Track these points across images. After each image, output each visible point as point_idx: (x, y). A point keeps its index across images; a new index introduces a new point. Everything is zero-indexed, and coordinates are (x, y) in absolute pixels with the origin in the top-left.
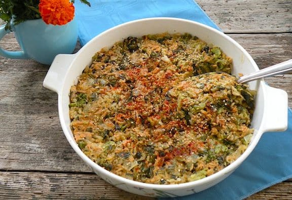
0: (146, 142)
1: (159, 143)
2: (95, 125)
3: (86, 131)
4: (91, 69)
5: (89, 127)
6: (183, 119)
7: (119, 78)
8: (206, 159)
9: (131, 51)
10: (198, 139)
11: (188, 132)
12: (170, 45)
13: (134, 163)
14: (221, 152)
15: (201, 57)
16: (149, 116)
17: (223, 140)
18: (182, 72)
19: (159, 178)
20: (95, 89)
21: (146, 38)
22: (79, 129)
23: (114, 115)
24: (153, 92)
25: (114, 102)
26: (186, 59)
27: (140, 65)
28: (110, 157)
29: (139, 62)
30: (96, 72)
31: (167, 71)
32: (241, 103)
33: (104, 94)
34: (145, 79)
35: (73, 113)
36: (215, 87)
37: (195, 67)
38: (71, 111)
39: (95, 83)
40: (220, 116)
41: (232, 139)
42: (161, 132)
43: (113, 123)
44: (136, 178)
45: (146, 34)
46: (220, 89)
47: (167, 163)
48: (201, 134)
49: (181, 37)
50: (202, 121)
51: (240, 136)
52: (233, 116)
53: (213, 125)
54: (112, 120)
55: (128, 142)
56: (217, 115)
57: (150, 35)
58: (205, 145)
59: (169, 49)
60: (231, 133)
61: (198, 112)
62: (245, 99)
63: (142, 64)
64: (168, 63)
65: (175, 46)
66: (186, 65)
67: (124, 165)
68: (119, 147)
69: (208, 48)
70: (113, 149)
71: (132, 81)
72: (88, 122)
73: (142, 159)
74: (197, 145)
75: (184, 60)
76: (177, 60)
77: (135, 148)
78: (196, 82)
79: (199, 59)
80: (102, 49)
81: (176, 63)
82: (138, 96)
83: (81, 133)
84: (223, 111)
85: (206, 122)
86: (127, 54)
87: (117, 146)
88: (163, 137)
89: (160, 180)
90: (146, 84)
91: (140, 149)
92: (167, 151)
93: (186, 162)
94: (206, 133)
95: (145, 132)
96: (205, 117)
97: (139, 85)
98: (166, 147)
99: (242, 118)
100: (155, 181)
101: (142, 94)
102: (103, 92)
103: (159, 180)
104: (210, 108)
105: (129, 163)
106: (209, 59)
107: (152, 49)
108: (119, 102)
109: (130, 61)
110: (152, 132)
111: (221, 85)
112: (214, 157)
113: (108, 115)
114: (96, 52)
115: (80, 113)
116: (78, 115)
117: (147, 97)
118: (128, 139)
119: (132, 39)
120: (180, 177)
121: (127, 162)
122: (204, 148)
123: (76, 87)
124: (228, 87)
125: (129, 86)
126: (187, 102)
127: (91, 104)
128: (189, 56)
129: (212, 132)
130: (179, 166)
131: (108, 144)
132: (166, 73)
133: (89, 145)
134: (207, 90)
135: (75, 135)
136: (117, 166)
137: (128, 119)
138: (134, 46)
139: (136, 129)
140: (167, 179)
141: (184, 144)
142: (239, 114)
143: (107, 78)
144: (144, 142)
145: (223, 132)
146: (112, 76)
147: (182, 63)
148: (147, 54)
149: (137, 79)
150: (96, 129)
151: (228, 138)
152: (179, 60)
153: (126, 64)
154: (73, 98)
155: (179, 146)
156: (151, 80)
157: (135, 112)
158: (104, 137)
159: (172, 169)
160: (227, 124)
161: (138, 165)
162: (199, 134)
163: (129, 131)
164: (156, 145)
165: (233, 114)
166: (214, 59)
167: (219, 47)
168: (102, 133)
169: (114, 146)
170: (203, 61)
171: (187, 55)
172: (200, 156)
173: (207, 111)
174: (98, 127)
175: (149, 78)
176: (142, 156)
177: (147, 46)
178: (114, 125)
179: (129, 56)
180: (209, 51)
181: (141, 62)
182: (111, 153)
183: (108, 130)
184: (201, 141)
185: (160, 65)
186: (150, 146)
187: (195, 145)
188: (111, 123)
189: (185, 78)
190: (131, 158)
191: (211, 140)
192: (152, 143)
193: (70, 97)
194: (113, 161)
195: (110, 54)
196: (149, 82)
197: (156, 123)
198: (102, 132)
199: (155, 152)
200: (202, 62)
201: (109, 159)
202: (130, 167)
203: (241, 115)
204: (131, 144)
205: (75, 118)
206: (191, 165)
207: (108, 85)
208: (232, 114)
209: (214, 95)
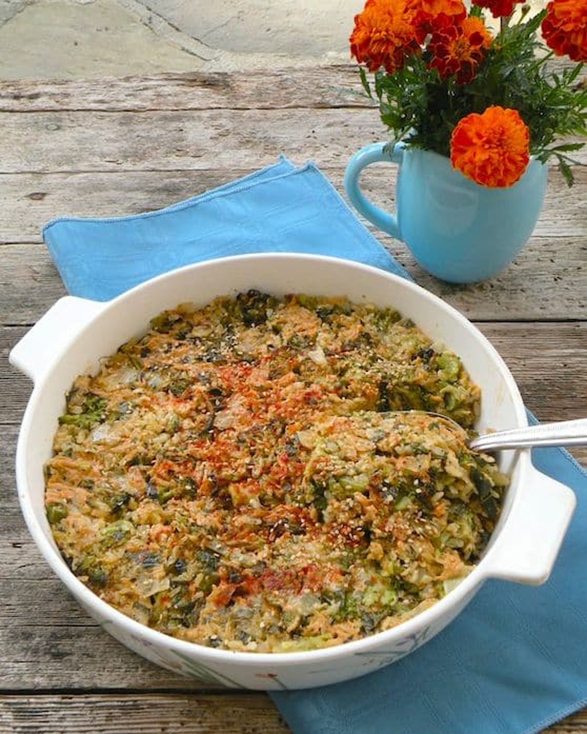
0: (204, 541)
1: (237, 551)
2: (102, 475)
3: (79, 485)
4: (140, 347)
5: (88, 478)
6: (310, 504)
7: (195, 380)
8: (335, 612)
9: (248, 323)
10: (332, 561)
11: (313, 539)
12: (343, 328)
13: (162, 582)
14: (377, 604)
15: (407, 370)
16: (235, 482)
17: (393, 577)
18: (347, 396)
19: (207, 631)
20: (132, 394)
21: (293, 302)
22: (65, 478)
23: (153, 461)
24: (263, 427)
25: (164, 431)
26: (369, 366)
27: (255, 360)
28: (111, 556)
29: (255, 353)
30: (148, 354)
31: (312, 385)
32: (465, 498)
33: (147, 409)
34: (255, 393)
35: (64, 437)
36: (406, 444)
37: (384, 392)
38: (61, 432)
39: (137, 380)
40: (398, 516)
41: (413, 579)
42: (250, 525)
43: (144, 481)
44: (158, 620)
45: (296, 292)
46: (418, 451)
47: (239, 600)
48: (341, 550)
49: (376, 315)
50: (352, 519)
51: (437, 578)
52: (431, 524)
53: (374, 533)
54: (144, 472)
55: (162, 532)
56: (391, 513)
57: (303, 295)
58: (342, 578)
59: (337, 336)
60: (416, 563)
61: (347, 494)
62: (479, 490)
63: (262, 358)
64: (323, 367)
65: (351, 333)
66: (363, 381)
67: (136, 583)
68: (139, 538)
69: (431, 353)
70: (124, 540)
71: (224, 393)
72: (88, 466)
73: (183, 577)
74: (324, 575)
75: (361, 367)
76: (344, 366)
77: (175, 550)
78: (369, 425)
79: (400, 373)
80: (180, 306)
81: (342, 372)
82: (225, 430)
83: (66, 487)
84: (409, 507)
85: (361, 523)
86: (236, 330)
87: (135, 535)
88: (250, 539)
89: (210, 637)
90: (254, 408)
91: (187, 553)
92: (248, 572)
93: (284, 610)
94: (355, 551)
95: (211, 516)
96: (360, 512)
97: (237, 405)
98: (249, 563)
99: (455, 534)
100: (196, 638)
101: (235, 427)
102: (148, 403)
103: (207, 638)
104: (378, 491)
105: (151, 581)
106: (426, 378)
107: (298, 327)
108: (176, 435)
109: (236, 347)
110: (228, 519)
111: (423, 444)
112: (355, 613)
113: (140, 458)
114: (164, 309)
115: (78, 441)
116: (74, 444)
117: (245, 437)
118: (166, 523)
119: (256, 297)
120: (257, 640)
121: (146, 576)
122: (340, 585)
123: (89, 379)
124: (438, 451)
125: (214, 402)
126: (327, 466)
127: (112, 425)
128: (379, 361)
129: (369, 552)
130: (266, 614)
131: (117, 526)
132: (308, 390)
133: (70, 519)
134: (386, 449)
135: (48, 490)
136: (120, 582)
137: (181, 478)
138: (257, 312)
139: (193, 506)
140: (225, 638)
141: (293, 566)
142: (449, 522)
143: (169, 374)
144: (201, 538)
145: (396, 556)
146: (182, 371)
147: (355, 375)
148: (281, 337)
149: (236, 390)
150: (101, 485)
151: (403, 574)
152: (351, 365)
153: (225, 351)
154: (75, 404)
155: (280, 568)
156: (268, 400)
157: (205, 466)
158: (114, 507)
159: (245, 618)
160: (410, 541)
161: (169, 590)
162: (337, 549)
163: (176, 505)
164: (225, 552)
165: (434, 519)
166: (437, 382)
167: (458, 355)
168: (113, 498)
169: (128, 532)
170: (410, 380)
171: (374, 359)
172: (322, 603)
173: (368, 498)
174: (107, 482)
175: (264, 393)
176: (186, 571)
177: (288, 319)
178: (145, 485)
179: (238, 335)
180: (432, 359)
181: (260, 353)
182: (116, 547)
183: (130, 493)
184: (338, 567)
185: (302, 368)
186: (213, 552)
187: (320, 573)
188: (140, 477)
189: (351, 411)
190: (159, 570)
191: (363, 570)
192: (219, 546)
193: (68, 399)
194: (116, 568)
195: (196, 321)
196: (262, 403)
197: (244, 502)
198: (114, 495)
199: (218, 567)
200: (405, 383)
201: (107, 560)
202: (150, 589)
203: (454, 527)
204: (169, 536)
205: (64, 450)
206: (294, 618)
207: (166, 390)
208: (430, 517)
209: (399, 463)
